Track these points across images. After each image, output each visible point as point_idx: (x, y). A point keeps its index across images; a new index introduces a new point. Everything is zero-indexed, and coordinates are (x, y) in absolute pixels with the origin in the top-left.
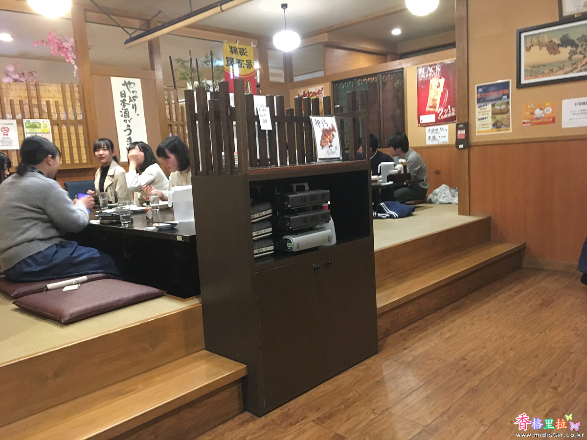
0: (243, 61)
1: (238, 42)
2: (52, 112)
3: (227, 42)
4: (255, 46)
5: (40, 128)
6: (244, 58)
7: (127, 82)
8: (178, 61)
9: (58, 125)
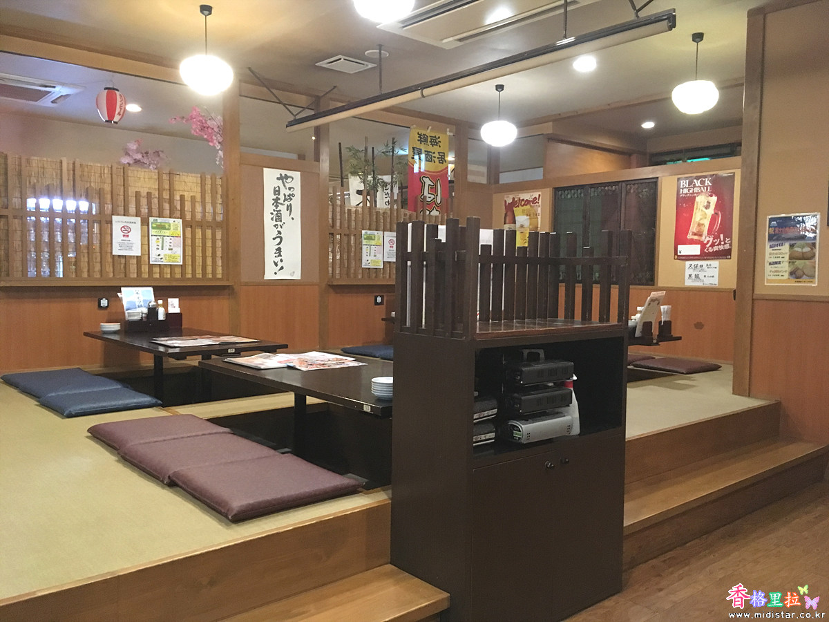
0: (434, 153)
1: (430, 128)
2: (186, 209)
3: (414, 128)
4: (452, 134)
5: (169, 229)
6: (436, 149)
7: (283, 175)
8: (350, 149)
9: (191, 227)
